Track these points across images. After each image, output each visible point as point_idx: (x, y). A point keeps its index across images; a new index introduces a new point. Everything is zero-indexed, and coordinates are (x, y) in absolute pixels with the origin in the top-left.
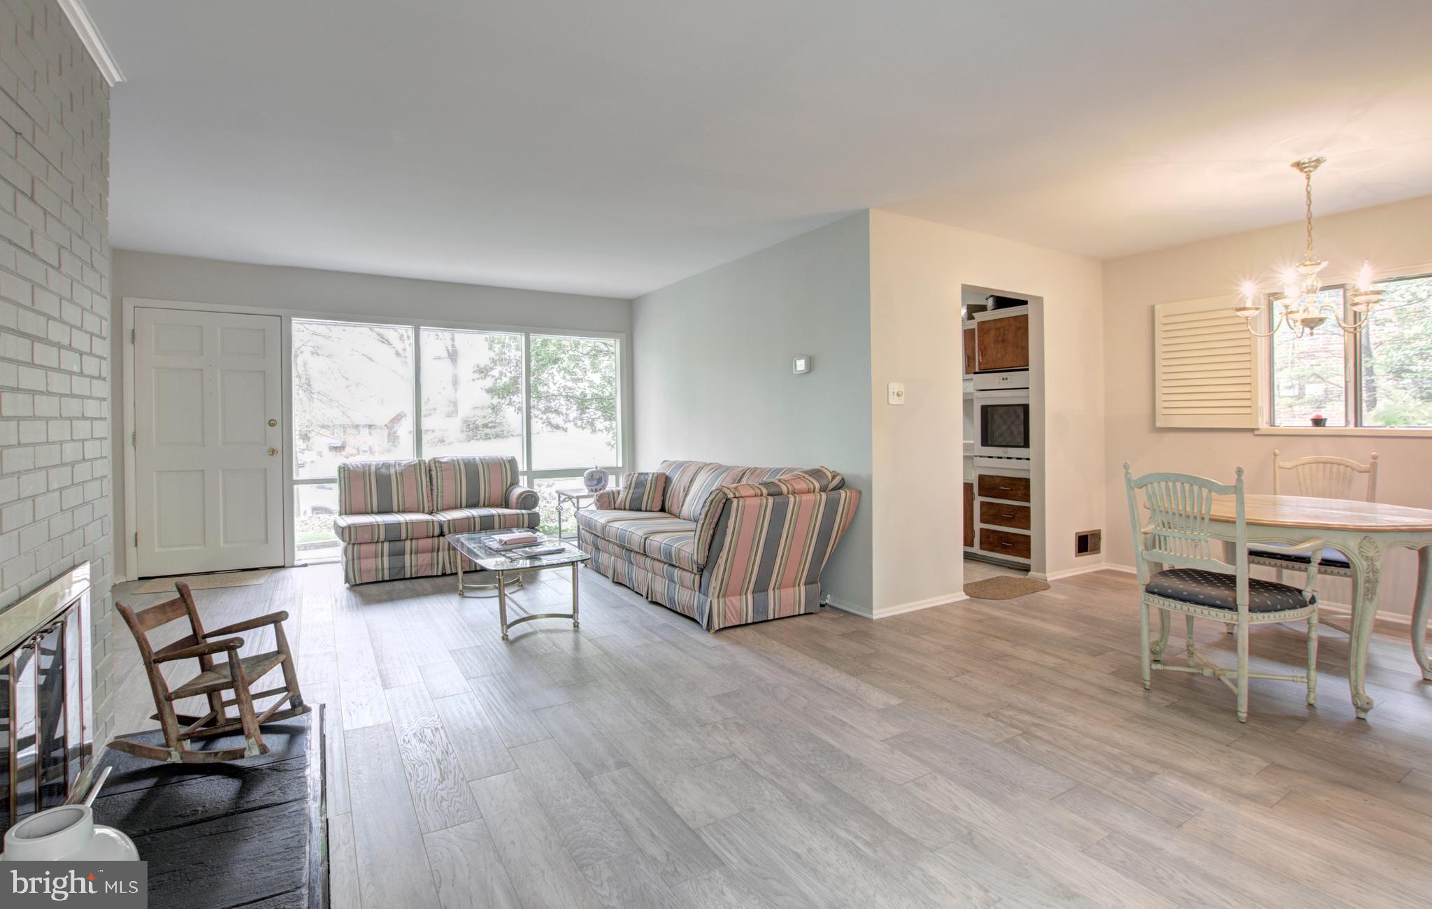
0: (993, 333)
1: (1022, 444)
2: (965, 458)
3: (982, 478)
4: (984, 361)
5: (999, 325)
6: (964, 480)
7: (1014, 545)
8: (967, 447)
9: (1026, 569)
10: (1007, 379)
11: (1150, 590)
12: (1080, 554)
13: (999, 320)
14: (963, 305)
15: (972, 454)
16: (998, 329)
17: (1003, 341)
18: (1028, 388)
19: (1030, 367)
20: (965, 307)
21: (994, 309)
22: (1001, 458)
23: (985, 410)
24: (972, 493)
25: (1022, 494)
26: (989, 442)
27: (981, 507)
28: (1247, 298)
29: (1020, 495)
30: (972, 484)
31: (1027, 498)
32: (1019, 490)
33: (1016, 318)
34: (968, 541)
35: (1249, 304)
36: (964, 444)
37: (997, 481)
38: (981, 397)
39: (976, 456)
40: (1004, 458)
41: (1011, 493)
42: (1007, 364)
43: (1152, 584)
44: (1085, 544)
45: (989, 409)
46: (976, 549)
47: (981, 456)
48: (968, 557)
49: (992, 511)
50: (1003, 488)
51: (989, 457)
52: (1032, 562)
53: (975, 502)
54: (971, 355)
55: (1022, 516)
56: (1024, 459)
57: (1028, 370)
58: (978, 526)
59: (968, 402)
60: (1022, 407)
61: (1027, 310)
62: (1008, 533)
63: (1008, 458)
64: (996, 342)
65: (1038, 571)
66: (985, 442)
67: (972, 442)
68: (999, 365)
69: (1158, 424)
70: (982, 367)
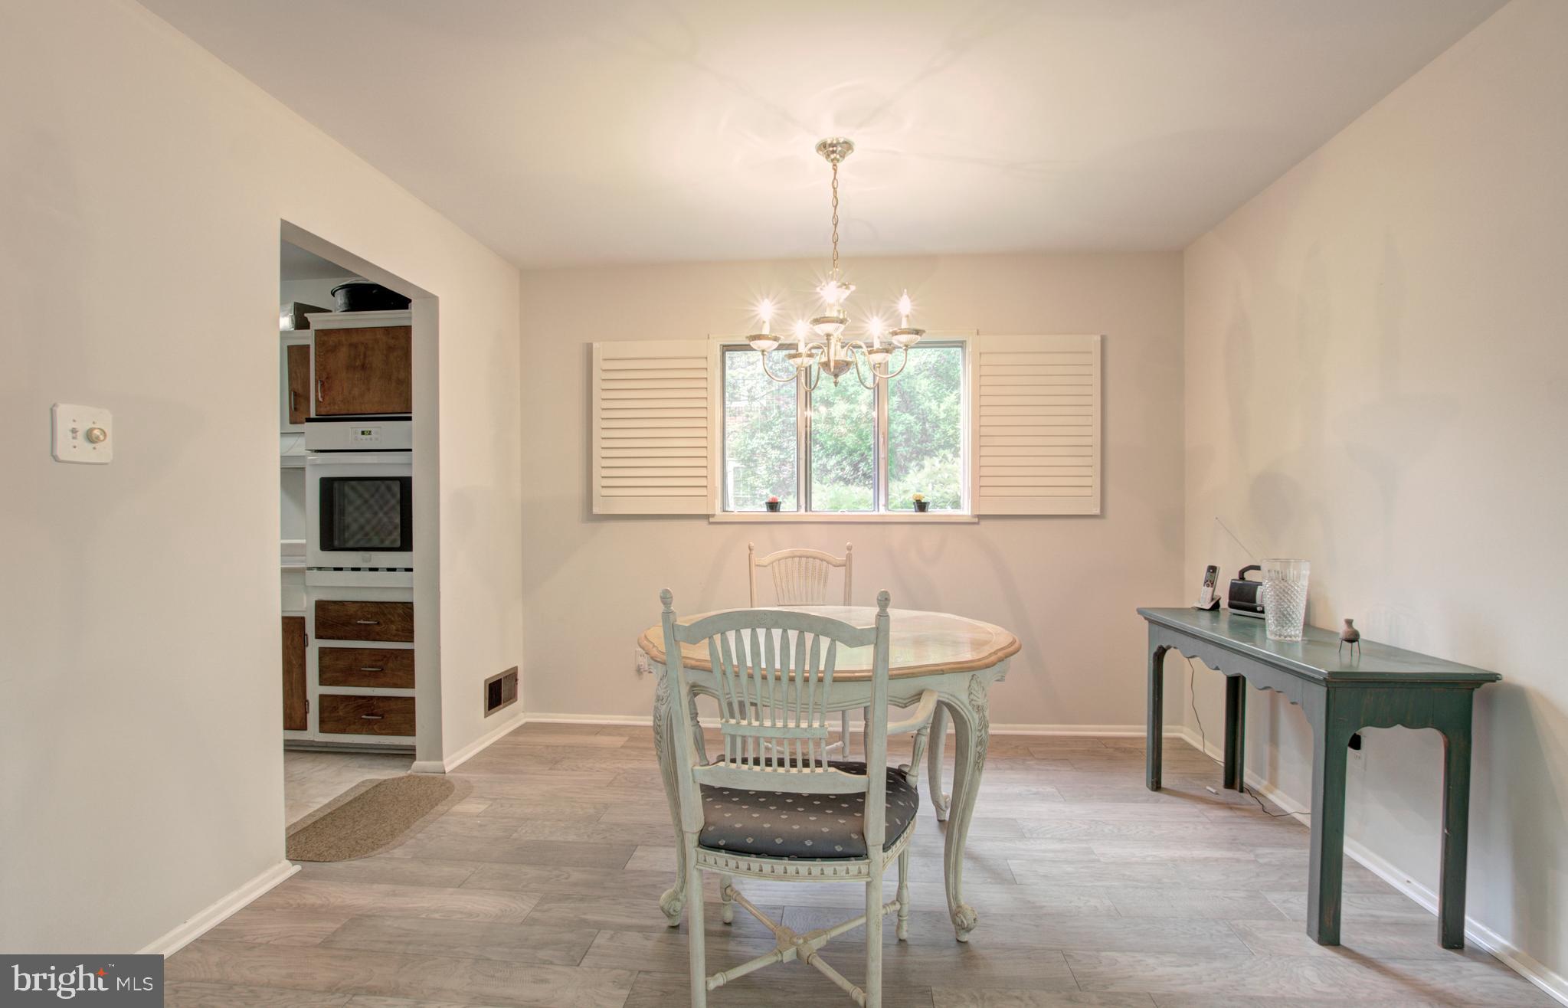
0: (343, 353)
1: (398, 544)
2: (285, 572)
3: (321, 606)
4: (327, 398)
5: (355, 339)
6: (283, 611)
7: (383, 717)
8: (287, 551)
9: (408, 755)
10: (370, 433)
11: (710, 842)
12: (493, 710)
13: (357, 330)
14: (283, 302)
15: (303, 565)
16: (351, 345)
17: (363, 367)
18: (410, 450)
19: (413, 415)
20: (290, 306)
21: (345, 311)
22: (358, 569)
23: (329, 486)
24: (303, 636)
25: (397, 630)
26: (336, 543)
27: (320, 659)
28: (764, 322)
29: (394, 632)
30: (303, 619)
31: (408, 634)
32: (392, 622)
33: (387, 330)
34: (294, 719)
35: (766, 331)
36: (283, 546)
37: (352, 610)
38: (318, 462)
39: (310, 569)
40: (365, 569)
41: (378, 628)
42: (368, 408)
43: (711, 829)
44: (497, 694)
45: (336, 485)
46: (313, 733)
47: (320, 569)
48: (292, 749)
49: (341, 664)
50: (362, 622)
51: (336, 569)
52: (419, 741)
53: (308, 649)
54: (300, 389)
55: (401, 667)
56: (401, 570)
57: (410, 419)
58: (314, 690)
59: (291, 474)
60: (398, 482)
61: (410, 318)
62: (372, 698)
63: (371, 569)
64: (351, 367)
65: (428, 759)
66: (329, 542)
67: (304, 541)
68: (356, 408)
69: (596, 510)
70: (323, 411)
